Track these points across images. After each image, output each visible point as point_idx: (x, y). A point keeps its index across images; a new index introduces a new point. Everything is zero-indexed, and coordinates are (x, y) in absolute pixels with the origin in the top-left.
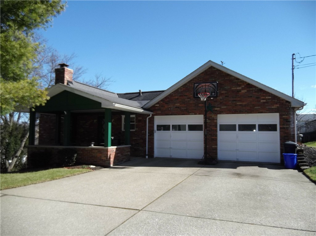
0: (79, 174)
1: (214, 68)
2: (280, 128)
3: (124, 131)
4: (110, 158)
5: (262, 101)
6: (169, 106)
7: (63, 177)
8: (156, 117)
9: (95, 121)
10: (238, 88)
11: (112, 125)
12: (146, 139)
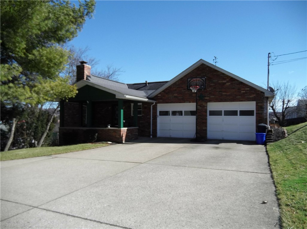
0: (101, 147)
1: (205, 65)
2: (256, 113)
3: (132, 116)
4: (122, 136)
5: (242, 92)
6: (169, 96)
7: (90, 148)
8: (159, 105)
9: (110, 108)
10: (224, 81)
11: (124, 111)
12: (150, 123)
